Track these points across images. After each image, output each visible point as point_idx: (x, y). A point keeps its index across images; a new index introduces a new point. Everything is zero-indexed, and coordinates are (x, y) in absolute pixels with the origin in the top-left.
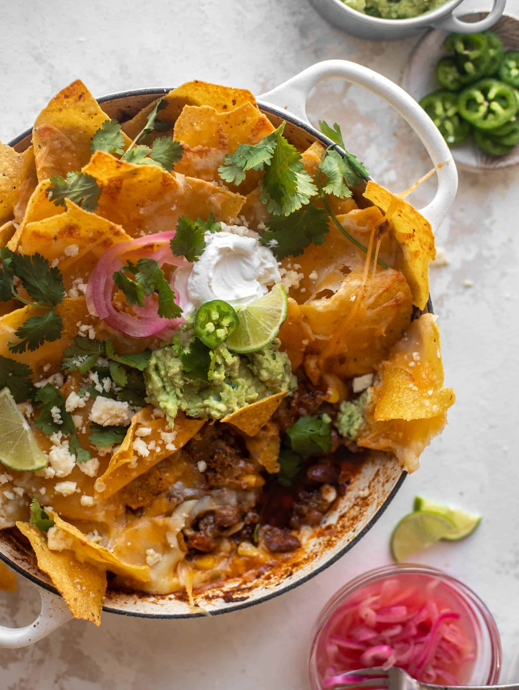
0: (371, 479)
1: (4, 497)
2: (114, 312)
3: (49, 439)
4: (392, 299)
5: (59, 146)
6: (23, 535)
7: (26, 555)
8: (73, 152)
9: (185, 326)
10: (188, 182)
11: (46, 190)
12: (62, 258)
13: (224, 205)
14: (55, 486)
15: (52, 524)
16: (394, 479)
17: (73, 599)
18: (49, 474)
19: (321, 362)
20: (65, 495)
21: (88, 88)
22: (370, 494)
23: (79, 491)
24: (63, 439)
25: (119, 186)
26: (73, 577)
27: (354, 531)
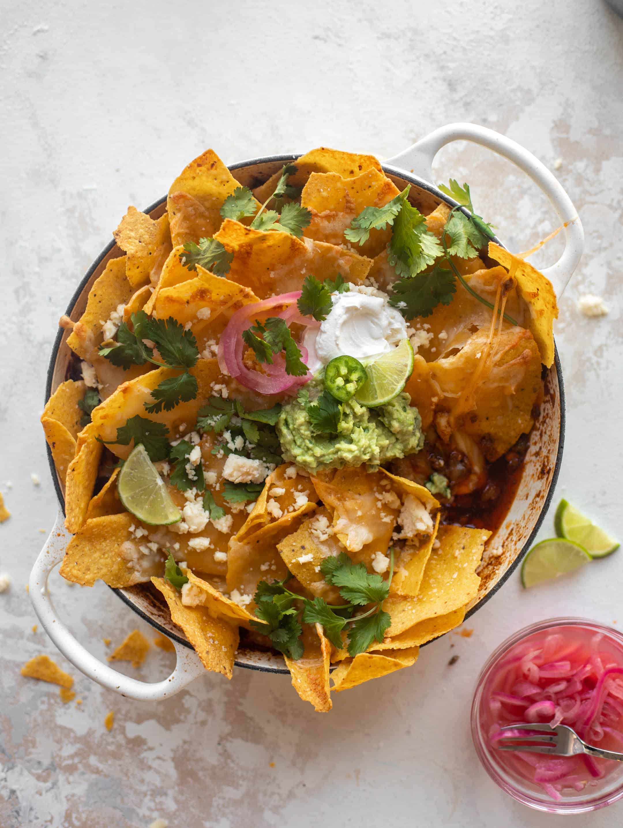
0: (505, 538)
1: (139, 552)
2: (245, 370)
3: (183, 495)
4: (519, 356)
5: (193, 212)
6: (158, 590)
7: (162, 611)
8: (205, 218)
9: (314, 383)
10: (316, 246)
11: (179, 255)
12: (195, 321)
13: (352, 268)
14: (189, 541)
15: (186, 581)
16: (525, 537)
17: (205, 651)
18: (182, 529)
19: (452, 420)
20: (198, 551)
21: (220, 157)
22: (503, 553)
23: (212, 547)
24: (197, 496)
25: (249, 251)
26: (206, 632)
27: (486, 589)
